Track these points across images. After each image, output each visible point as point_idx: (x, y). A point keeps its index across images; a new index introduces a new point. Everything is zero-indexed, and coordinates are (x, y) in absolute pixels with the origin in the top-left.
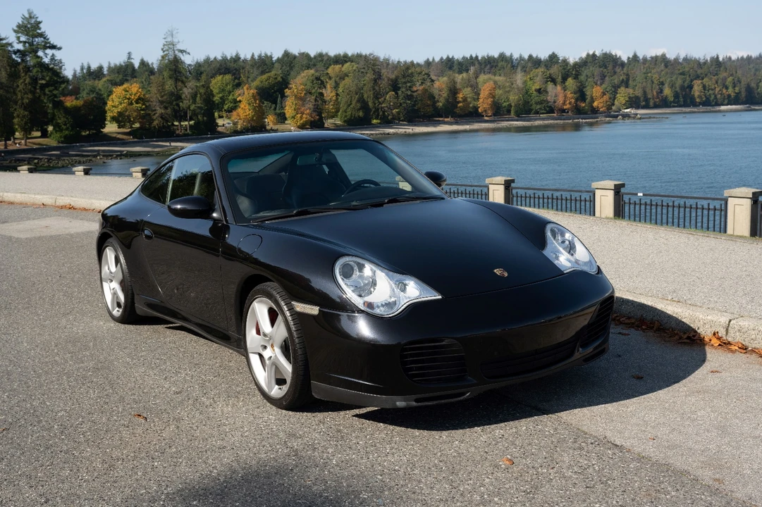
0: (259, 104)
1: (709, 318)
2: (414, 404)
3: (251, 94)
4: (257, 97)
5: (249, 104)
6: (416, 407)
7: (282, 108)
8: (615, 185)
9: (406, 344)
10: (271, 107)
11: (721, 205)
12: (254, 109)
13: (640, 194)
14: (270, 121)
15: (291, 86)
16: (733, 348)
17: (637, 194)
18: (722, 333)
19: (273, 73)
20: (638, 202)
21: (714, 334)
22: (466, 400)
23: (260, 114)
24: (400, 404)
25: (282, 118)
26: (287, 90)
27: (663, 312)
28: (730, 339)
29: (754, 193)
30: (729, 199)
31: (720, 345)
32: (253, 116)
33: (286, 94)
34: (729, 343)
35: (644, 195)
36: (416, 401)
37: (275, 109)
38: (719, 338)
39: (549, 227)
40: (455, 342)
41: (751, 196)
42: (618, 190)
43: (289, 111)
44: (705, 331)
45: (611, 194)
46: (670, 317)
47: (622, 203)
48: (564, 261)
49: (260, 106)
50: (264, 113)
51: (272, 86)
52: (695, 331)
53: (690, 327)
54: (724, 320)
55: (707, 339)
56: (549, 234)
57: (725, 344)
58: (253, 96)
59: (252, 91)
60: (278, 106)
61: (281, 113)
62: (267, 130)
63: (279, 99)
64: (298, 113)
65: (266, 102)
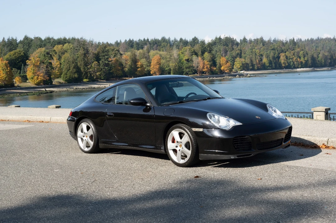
0: (10, 70)
1: (321, 139)
2: (237, 157)
3: (4, 64)
4: (8, 65)
5: (3, 70)
6: (237, 159)
7: (25, 72)
9: (235, 138)
10: (17, 72)
12: (7, 73)
14: (17, 81)
15: (30, 58)
16: (330, 148)
18: (326, 144)
19: (18, 50)
21: (323, 144)
22: (252, 156)
23: (11, 76)
24: (232, 157)
25: (25, 79)
26: (28, 61)
27: (304, 139)
28: (329, 146)
29: (326, 109)
30: (314, 112)
31: (325, 148)
32: (6, 78)
33: (27, 64)
34: (329, 147)
36: (237, 156)
37: (20, 73)
38: (325, 146)
39: (267, 105)
40: (249, 137)
41: (324, 111)
43: (29, 74)
44: (320, 144)
46: (306, 140)
48: (274, 115)
49: (10, 71)
50: (13, 76)
51: (17, 59)
52: (316, 144)
53: (314, 143)
54: (326, 139)
55: (320, 147)
56: (268, 107)
57: (327, 147)
58: (6, 65)
59: (5, 62)
60: (22, 71)
61: (24, 76)
62: (15, 87)
63: (22, 66)
64: (35, 76)
65: (14, 69)
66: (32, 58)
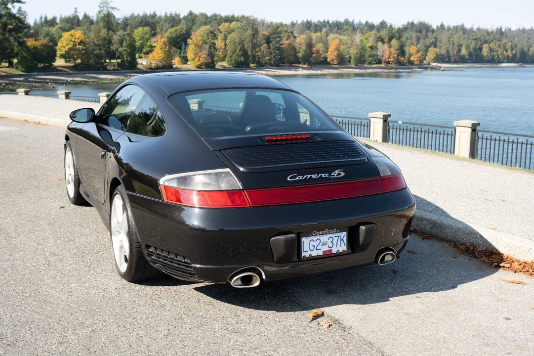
0: (168, 49)
3: (162, 42)
4: (167, 44)
5: (161, 49)
7: (185, 52)
8: (384, 115)
10: (177, 52)
11: (452, 132)
12: (165, 52)
13: (400, 122)
14: (176, 62)
15: (192, 37)
17: (398, 122)
19: (179, 27)
20: (398, 127)
23: (169, 56)
25: (185, 60)
26: (189, 40)
29: (473, 124)
30: (457, 127)
32: (164, 58)
33: (188, 43)
35: (403, 123)
37: (180, 53)
41: (471, 126)
42: (385, 119)
43: (190, 55)
45: (381, 121)
47: (388, 128)
49: (169, 51)
50: (172, 57)
51: (177, 37)
58: (164, 43)
59: (163, 40)
60: (182, 51)
61: (184, 56)
62: (174, 69)
63: (183, 46)
64: (196, 57)
65: (173, 48)
66: (193, 36)
